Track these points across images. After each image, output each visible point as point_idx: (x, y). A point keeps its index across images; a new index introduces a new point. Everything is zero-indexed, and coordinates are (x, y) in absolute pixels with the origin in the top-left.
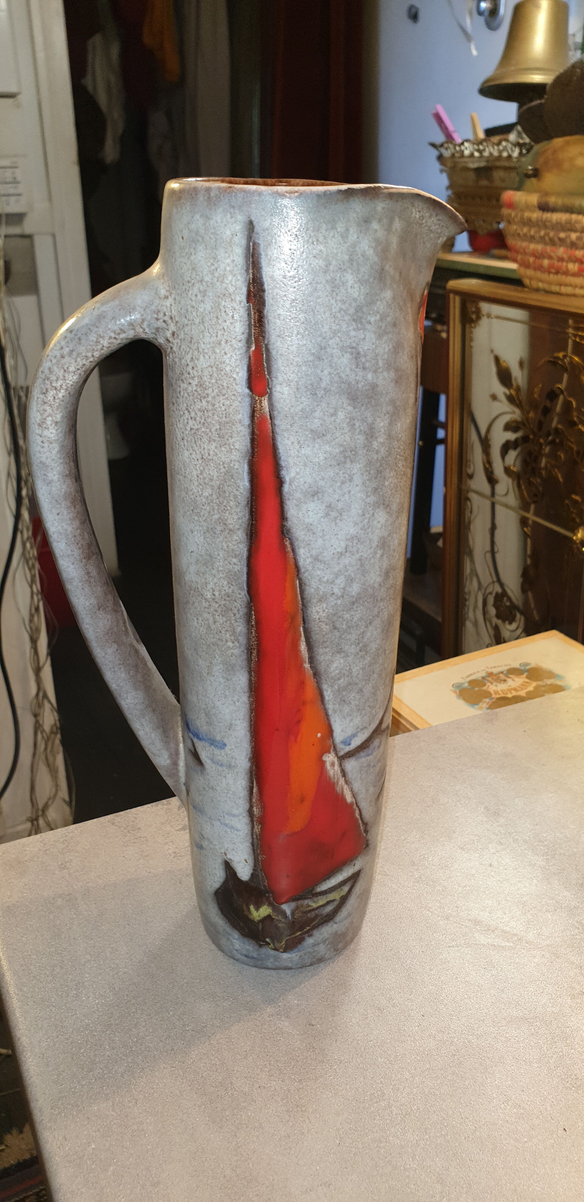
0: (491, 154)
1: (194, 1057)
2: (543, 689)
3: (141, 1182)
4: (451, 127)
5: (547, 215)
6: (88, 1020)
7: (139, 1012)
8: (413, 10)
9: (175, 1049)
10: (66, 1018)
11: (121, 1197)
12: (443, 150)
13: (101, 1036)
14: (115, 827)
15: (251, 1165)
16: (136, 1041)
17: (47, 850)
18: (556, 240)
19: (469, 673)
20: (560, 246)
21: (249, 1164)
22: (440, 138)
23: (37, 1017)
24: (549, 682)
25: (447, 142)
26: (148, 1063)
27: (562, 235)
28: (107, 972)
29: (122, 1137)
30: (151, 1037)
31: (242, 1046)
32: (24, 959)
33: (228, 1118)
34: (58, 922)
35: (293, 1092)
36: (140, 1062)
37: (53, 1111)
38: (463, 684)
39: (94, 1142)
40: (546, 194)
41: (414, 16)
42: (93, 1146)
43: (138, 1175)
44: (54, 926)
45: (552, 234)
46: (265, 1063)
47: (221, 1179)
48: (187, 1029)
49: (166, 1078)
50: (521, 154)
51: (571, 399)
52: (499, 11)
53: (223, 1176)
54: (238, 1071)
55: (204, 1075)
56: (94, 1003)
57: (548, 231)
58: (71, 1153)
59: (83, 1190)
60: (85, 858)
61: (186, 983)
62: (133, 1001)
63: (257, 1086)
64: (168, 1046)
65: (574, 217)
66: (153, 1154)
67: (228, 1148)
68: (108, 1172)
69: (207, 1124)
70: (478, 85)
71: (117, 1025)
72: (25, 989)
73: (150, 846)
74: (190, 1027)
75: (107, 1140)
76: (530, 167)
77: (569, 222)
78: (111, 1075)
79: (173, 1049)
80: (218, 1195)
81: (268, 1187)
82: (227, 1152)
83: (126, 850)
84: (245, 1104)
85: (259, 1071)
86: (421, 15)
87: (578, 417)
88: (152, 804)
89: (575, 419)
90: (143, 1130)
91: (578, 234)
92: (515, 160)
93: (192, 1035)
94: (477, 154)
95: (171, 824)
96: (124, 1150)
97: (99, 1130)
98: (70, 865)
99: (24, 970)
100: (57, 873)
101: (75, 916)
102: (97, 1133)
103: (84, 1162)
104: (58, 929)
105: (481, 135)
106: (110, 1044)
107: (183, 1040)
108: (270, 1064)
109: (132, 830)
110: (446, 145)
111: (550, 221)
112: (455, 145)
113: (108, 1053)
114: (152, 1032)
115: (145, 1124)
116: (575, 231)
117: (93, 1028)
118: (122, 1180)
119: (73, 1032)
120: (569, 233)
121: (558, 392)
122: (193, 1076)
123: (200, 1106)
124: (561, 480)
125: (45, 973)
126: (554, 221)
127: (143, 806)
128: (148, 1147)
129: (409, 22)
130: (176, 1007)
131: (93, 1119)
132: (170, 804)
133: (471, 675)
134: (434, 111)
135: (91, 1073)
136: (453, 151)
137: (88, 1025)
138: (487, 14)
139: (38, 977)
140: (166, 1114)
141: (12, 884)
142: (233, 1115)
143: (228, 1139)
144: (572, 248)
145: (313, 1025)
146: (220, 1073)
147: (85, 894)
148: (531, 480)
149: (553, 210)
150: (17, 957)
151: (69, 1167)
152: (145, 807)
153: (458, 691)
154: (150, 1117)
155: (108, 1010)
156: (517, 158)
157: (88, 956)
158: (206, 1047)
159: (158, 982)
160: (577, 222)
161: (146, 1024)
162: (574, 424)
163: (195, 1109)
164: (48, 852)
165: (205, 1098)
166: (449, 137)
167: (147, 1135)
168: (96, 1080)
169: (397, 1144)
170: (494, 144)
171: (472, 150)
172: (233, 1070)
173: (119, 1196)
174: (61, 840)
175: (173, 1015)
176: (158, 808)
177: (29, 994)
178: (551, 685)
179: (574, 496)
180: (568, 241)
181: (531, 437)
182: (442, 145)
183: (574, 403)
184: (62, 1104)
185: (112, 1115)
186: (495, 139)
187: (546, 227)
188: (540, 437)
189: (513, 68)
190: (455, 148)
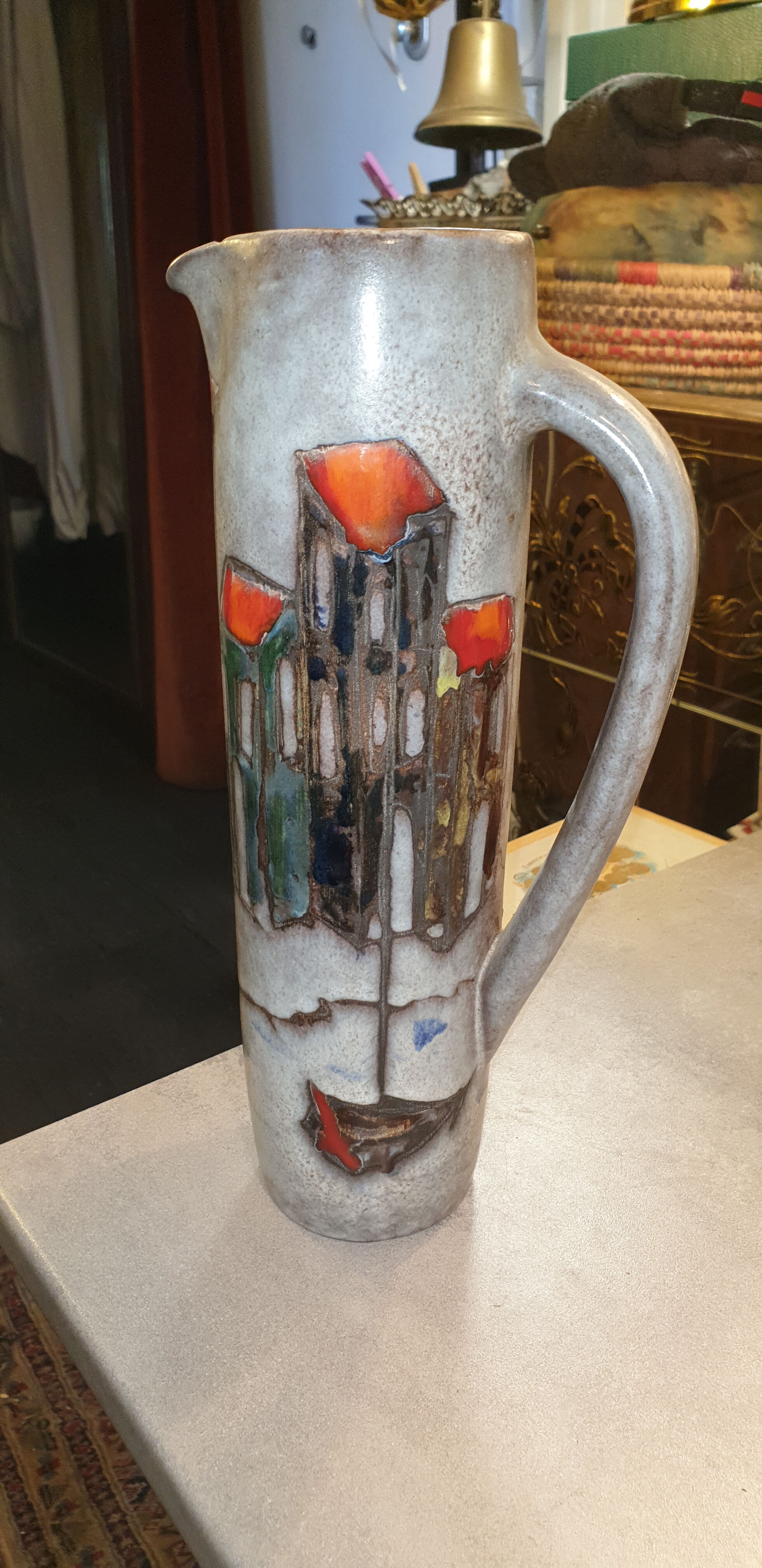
0: (443, 213)
1: (363, 1368)
2: (623, 870)
3: (346, 1533)
4: (386, 180)
5: (567, 285)
6: (210, 1345)
7: (274, 1325)
8: (309, 34)
9: (336, 1363)
10: (179, 1347)
11: (327, 1556)
12: (379, 209)
13: (234, 1363)
14: (164, 1098)
15: (478, 1487)
16: (282, 1361)
17: (80, 1138)
18: (580, 315)
19: (530, 860)
20: (585, 323)
21: (475, 1486)
22: (374, 195)
23: (140, 1353)
24: (628, 861)
25: (383, 199)
26: (306, 1385)
27: (588, 309)
28: (214, 1281)
29: (303, 1483)
30: (299, 1353)
31: (419, 1346)
32: (96, 1281)
33: (431, 1435)
34: (127, 1228)
35: (501, 1390)
36: (296, 1387)
37: (201, 1466)
38: (527, 874)
39: (268, 1495)
40: (563, 258)
41: (310, 40)
42: (269, 1501)
43: (339, 1525)
44: (123, 1234)
45: (574, 308)
46: (455, 1361)
47: (446, 1510)
48: (343, 1336)
49: (336, 1401)
50: (482, 213)
51: (609, 513)
52: (422, 37)
53: (447, 1506)
54: (424, 1376)
55: (383, 1388)
56: (211, 1322)
57: (569, 304)
58: (243, 1515)
59: (274, 1558)
60: (136, 1142)
61: (322, 1279)
62: (261, 1313)
63: (454, 1390)
64: (325, 1361)
65: (602, 286)
66: (350, 1495)
67: (442, 1472)
68: (299, 1529)
69: (406, 1448)
70: (412, 128)
71: (250, 1345)
72: (111, 1319)
73: (218, 1116)
74: (346, 1333)
75: (285, 1490)
76: (539, 226)
77: (596, 292)
78: (263, 1409)
79: (333, 1364)
80: (450, 1531)
81: (507, 1509)
82: (443, 1476)
83: (188, 1125)
84: (446, 1416)
85: (450, 1373)
86: (320, 39)
87: (619, 534)
88: (202, 1062)
89: (616, 537)
90: (328, 1469)
91: (608, 307)
92: (475, 220)
93: (351, 1342)
94: (424, 215)
95: (237, 1084)
96: (312, 1498)
97: (270, 1479)
98: (118, 1152)
99: (101, 1295)
100: (104, 1165)
101: (147, 1218)
102: (270, 1484)
103: (264, 1523)
104: (130, 1237)
105: (425, 190)
106: (248, 1370)
107: (342, 1351)
108: (461, 1362)
109: (187, 1098)
110: (383, 203)
111: (573, 292)
112: (396, 203)
113: (249, 1382)
114: (298, 1348)
115: (327, 1461)
116: (604, 303)
117: (220, 1354)
118: (321, 1536)
119: (194, 1364)
120: (596, 306)
121: (592, 504)
122: (369, 1393)
123: (390, 1428)
124: (601, 614)
125: (132, 1296)
126: (577, 291)
127: (192, 1066)
128: (341, 1489)
129: (304, 48)
130: (319, 1311)
131: (258, 1466)
132: (227, 1059)
133: (533, 862)
134: (364, 160)
135: (236, 1411)
136: (393, 211)
137: (212, 1351)
138: (407, 39)
139: (123, 1302)
140: (350, 1445)
141: (47, 1189)
142: (436, 1431)
143: (439, 1461)
144: (600, 324)
145: (499, 1306)
146: (403, 1383)
147: (151, 1188)
148: (561, 616)
149: (575, 278)
150: (86, 1280)
151: (246, 1532)
152: (195, 1066)
153: (522, 883)
154: (332, 1452)
155: (232, 1328)
156: (478, 218)
157: (182, 1265)
158: (373, 1354)
159: (286, 1284)
160: (607, 292)
161: (287, 1339)
162: (616, 543)
163: (385, 1431)
164: (83, 1141)
165: (393, 1417)
166: (386, 194)
167: (334, 1474)
168: (245, 1418)
169: (647, 1429)
170: (447, 201)
171: (418, 209)
172: (418, 1377)
173: (324, 1556)
174: (96, 1123)
175: (319, 1322)
176: (212, 1066)
177: (119, 1325)
178: (632, 864)
179: (618, 633)
180: (596, 315)
181: (559, 563)
182: (378, 203)
183: (613, 517)
184: (211, 1455)
185: (282, 1458)
186: (446, 194)
187: (566, 300)
188: (571, 562)
189: (457, 107)
190: (395, 207)
